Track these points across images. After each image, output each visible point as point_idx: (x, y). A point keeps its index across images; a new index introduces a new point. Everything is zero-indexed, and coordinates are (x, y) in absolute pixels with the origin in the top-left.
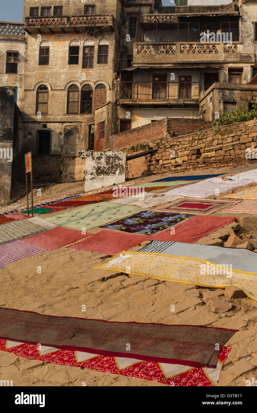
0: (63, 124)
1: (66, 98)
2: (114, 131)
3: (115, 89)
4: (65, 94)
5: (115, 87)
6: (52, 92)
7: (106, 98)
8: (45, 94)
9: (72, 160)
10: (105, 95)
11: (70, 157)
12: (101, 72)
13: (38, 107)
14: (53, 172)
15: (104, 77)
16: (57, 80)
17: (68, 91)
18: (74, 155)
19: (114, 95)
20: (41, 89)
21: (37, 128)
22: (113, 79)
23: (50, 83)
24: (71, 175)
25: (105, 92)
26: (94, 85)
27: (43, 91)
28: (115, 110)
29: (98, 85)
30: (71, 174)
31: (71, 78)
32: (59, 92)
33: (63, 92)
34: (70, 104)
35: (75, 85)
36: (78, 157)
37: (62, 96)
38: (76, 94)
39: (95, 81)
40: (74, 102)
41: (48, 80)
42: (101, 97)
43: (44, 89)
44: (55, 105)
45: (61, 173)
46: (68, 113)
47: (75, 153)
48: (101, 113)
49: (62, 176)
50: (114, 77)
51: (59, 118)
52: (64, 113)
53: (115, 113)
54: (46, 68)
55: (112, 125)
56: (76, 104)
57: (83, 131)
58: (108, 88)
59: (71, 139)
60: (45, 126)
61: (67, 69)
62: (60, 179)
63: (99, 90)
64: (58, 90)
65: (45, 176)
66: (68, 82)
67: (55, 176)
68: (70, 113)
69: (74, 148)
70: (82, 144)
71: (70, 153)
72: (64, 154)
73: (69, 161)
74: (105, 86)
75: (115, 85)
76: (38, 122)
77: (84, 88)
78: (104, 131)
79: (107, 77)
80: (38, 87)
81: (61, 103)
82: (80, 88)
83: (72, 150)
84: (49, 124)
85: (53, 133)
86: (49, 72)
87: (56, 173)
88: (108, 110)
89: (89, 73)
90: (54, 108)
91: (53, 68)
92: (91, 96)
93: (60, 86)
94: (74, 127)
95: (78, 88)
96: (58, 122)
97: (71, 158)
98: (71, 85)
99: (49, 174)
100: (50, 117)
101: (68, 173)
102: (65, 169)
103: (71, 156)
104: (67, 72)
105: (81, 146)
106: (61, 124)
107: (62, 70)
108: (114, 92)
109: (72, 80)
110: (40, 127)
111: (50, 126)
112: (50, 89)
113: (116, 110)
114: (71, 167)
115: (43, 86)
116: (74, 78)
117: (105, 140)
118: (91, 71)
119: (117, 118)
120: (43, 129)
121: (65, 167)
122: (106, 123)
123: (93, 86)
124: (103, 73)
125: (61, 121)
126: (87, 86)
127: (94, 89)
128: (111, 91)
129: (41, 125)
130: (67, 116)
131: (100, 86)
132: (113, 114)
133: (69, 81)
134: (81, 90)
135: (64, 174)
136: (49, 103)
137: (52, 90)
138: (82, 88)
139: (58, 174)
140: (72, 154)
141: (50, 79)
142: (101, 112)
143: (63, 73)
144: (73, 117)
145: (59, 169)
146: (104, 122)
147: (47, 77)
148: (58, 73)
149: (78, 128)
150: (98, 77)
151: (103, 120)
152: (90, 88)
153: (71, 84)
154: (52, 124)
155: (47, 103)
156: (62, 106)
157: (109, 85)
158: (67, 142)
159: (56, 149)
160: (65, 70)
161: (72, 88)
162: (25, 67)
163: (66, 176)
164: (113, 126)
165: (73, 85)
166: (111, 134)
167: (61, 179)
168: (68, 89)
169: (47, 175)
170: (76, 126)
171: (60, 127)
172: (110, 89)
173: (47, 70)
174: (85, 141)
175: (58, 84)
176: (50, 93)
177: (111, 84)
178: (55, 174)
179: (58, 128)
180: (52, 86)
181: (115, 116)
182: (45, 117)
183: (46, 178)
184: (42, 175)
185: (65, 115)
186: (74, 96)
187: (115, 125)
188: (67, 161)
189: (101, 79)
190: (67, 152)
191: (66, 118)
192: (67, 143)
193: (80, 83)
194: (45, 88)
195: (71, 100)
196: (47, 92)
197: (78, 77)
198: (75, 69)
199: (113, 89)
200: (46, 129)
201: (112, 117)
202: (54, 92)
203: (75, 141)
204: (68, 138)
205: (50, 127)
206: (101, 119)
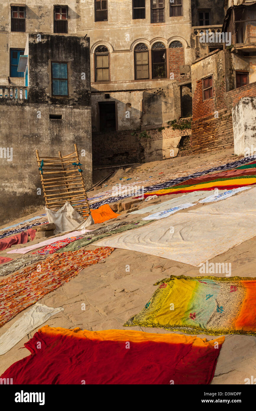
0: (130, 93)
1: (133, 60)
2: (230, 85)
3: (194, 47)
4: (131, 55)
5: (194, 44)
6: (115, 54)
7: (183, 58)
8: (104, 57)
9: (159, 133)
10: (183, 55)
11: (155, 129)
12: (175, 26)
13: (97, 74)
14: (132, 150)
15: (180, 33)
16: (119, 39)
17: (134, 51)
18: (160, 127)
19: (194, 54)
20: (100, 51)
21: (98, 99)
22: (192, 34)
23: (110, 43)
24: (158, 152)
25: (183, 50)
26: (168, 43)
27: (102, 53)
28: (228, 58)
29: (173, 42)
30: (158, 150)
31: (137, 36)
32: (123, 53)
33: (128, 53)
34: (138, 68)
35: (143, 44)
36: (166, 129)
37: (127, 59)
38: (145, 55)
39: (168, 38)
40: (142, 65)
41: (108, 39)
42: (177, 57)
43: (103, 51)
44: (119, 70)
45: (143, 150)
46: (136, 79)
47: (161, 123)
48: (203, 67)
49: (145, 154)
50: (193, 32)
51: (125, 86)
52: (131, 79)
53: (229, 63)
54: (105, 25)
55: (227, 78)
56: (145, 68)
57: (172, 95)
58: (186, 46)
59: (154, 106)
60: (108, 96)
61: (132, 24)
62: (142, 158)
63: (174, 49)
64: (122, 51)
65: (121, 156)
66: (133, 41)
67: (134, 155)
68: (138, 79)
69: (160, 118)
70: (172, 112)
71: (154, 124)
72: (146, 126)
73: (154, 134)
74: (181, 44)
75: (194, 42)
76: (99, 92)
77: (155, 47)
78: (211, 88)
79: (183, 33)
80: (96, 49)
81: (126, 67)
82: (150, 47)
83: (157, 120)
84: (112, 93)
85: (118, 105)
86: (108, 29)
87: (135, 151)
88: (216, 61)
89: (161, 28)
90: (118, 74)
91: (114, 25)
92: (164, 56)
93: (123, 46)
94: (157, 90)
95: (147, 48)
96: (125, 91)
97: (157, 130)
98: (138, 45)
99: (127, 153)
100: (113, 85)
101: (153, 150)
102: (148, 145)
103: (156, 127)
104: (131, 29)
105: (170, 114)
106: (128, 93)
107: (126, 26)
108: (193, 50)
109: (138, 38)
110: (101, 98)
111: (114, 96)
112: (111, 50)
113: (230, 58)
114: (156, 142)
115: (102, 47)
116: (142, 35)
117: (214, 99)
118: (162, 26)
119: (231, 70)
120: (105, 100)
121: (148, 142)
122: (215, 78)
123: (167, 45)
124: (178, 27)
125: (128, 89)
126: (159, 44)
127: (167, 47)
128: (190, 49)
129: (103, 95)
130: (135, 83)
131: (176, 44)
132: (226, 63)
133: (135, 39)
134: (152, 50)
135: (147, 151)
136: (111, 68)
137: (114, 51)
138: (152, 48)
139: (139, 152)
140: (158, 125)
141: (111, 39)
142: (202, 65)
143: (127, 29)
144: (143, 83)
145: (138, 145)
146: (210, 78)
147: (107, 36)
148: (121, 29)
149: (164, 91)
150: (172, 33)
151: (209, 75)
152: (163, 47)
153: (138, 42)
154: (117, 93)
155: (108, 68)
156: (127, 71)
157: (186, 42)
158: (149, 110)
159: (124, 125)
160: (129, 26)
161: (140, 48)
162: (78, 25)
163: (151, 154)
164: (228, 80)
165: (140, 44)
166: (227, 89)
167: (144, 158)
168: (134, 50)
169: (122, 154)
170: (160, 89)
171: (127, 96)
172: (188, 47)
173: (105, 27)
174: (175, 106)
175: (121, 43)
176: (112, 55)
177: (189, 40)
178: (135, 153)
179: (125, 98)
180: (114, 46)
181: (229, 67)
182: (107, 85)
183: (122, 158)
184: (116, 155)
185: (132, 81)
186: (142, 57)
187: (231, 78)
188: (150, 134)
189: (176, 35)
190: (149, 124)
191: (135, 85)
192: (150, 112)
193: (150, 42)
194: (105, 49)
195: (138, 63)
196: (108, 55)
197: (147, 34)
198: (142, 25)
199: (192, 46)
200: (109, 100)
201: (226, 68)
202: (117, 54)
203: (160, 109)
204: (149, 106)
205: (114, 98)
206: (203, 74)
